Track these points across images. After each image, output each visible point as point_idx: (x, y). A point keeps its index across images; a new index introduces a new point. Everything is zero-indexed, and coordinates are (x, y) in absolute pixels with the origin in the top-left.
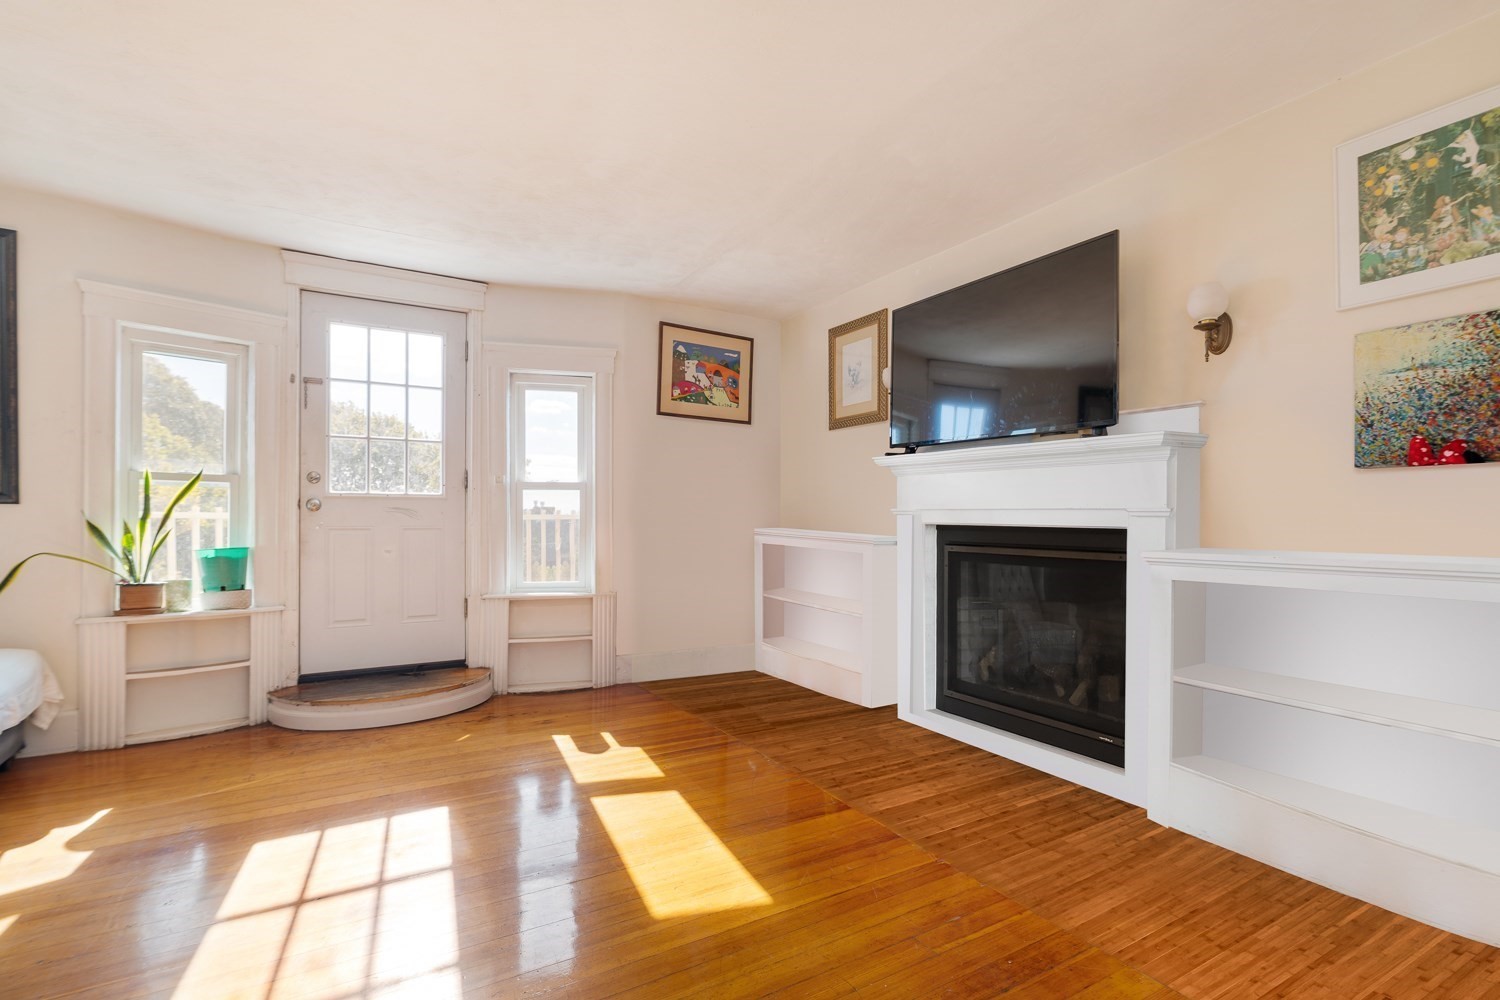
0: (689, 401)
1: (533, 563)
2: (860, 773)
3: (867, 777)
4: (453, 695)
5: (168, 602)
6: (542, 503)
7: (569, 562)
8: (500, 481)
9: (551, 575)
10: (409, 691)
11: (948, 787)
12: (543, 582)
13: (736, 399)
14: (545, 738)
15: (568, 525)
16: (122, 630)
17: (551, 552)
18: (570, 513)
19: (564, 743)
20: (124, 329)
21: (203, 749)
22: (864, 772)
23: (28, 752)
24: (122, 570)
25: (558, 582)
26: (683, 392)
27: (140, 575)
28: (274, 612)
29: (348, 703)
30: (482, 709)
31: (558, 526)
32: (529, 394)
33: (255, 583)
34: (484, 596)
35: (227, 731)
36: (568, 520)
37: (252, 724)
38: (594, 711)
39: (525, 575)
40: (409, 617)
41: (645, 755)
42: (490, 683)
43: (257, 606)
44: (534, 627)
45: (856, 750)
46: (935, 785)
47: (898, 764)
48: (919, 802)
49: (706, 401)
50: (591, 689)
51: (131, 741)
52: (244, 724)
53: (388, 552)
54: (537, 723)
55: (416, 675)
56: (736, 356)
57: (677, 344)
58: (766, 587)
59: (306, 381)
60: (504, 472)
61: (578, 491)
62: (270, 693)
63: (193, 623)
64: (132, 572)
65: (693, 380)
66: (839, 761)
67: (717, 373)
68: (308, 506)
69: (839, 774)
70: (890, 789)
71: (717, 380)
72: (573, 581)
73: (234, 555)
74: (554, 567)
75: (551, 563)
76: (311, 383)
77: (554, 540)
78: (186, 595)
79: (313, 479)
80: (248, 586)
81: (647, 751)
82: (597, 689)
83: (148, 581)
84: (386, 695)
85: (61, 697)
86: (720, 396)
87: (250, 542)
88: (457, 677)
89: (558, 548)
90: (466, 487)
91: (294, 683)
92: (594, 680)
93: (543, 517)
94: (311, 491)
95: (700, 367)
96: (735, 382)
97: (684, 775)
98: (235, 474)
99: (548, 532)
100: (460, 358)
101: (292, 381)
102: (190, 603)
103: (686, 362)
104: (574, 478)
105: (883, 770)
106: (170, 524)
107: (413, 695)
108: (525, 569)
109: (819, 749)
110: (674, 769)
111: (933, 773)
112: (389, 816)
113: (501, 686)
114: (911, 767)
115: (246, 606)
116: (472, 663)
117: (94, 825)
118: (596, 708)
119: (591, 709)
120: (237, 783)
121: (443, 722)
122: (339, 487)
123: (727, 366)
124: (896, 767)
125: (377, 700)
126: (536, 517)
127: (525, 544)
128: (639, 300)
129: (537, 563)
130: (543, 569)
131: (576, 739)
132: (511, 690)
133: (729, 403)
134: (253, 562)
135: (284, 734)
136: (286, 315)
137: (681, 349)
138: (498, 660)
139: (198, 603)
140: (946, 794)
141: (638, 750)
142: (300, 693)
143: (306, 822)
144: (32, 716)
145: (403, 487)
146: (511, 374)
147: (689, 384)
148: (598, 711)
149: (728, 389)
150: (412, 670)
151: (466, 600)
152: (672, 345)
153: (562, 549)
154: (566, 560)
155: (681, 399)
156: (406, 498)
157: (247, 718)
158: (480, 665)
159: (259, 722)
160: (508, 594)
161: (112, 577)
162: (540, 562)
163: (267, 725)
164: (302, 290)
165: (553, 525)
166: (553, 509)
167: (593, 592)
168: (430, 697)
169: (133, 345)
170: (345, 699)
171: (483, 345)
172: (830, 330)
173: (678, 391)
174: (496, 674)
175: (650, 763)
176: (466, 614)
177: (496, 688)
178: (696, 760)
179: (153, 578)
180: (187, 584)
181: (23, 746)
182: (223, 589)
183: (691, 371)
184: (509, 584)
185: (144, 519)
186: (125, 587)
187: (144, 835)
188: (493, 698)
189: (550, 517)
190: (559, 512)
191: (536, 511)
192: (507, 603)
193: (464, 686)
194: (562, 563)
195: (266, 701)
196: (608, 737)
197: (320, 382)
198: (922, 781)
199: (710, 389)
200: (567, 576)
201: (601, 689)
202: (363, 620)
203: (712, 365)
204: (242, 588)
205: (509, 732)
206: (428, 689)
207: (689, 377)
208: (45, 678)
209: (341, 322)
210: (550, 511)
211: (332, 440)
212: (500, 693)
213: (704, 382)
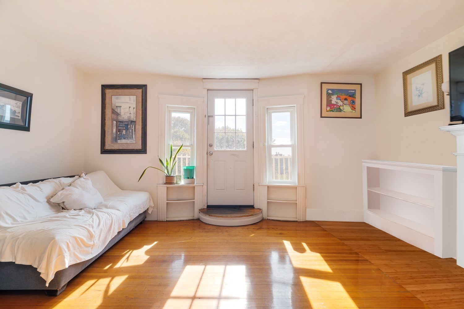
0: (333, 111)
1: (275, 173)
2: (424, 276)
3: (426, 278)
4: (249, 218)
5: (176, 181)
6: (279, 153)
7: (288, 173)
8: (264, 145)
9: (282, 178)
10: (236, 215)
11: (460, 286)
12: (279, 180)
13: (353, 108)
14: (280, 241)
15: (287, 160)
16: (166, 188)
17: (282, 170)
18: (287, 156)
19: (287, 244)
20: (167, 106)
21: (182, 225)
22: (426, 276)
23: (147, 219)
24: (166, 172)
25: (284, 180)
26: (331, 108)
27: (170, 174)
28: (201, 185)
29: (218, 217)
30: (259, 224)
31: (284, 160)
32: (273, 114)
33: (196, 176)
34: (260, 184)
35: (189, 220)
36: (287, 158)
37: (195, 219)
38: (298, 232)
39: (273, 177)
40: (237, 190)
41: (322, 258)
42: (261, 214)
43: (197, 184)
44: (276, 196)
45: (425, 267)
46: (455, 285)
47: (442, 275)
48: (445, 289)
49: (340, 111)
50: (297, 221)
51: (168, 219)
52: (193, 218)
53: (231, 168)
54: (277, 234)
55: (239, 209)
56: (354, 91)
57: (328, 90)
58: (369, 186)
59: (209, 116)
60: (265, 141)
61: (291, 148)
62: (199, 210)
63: (181, 187)
64: (168, 172)
65: (335, 103)
66: (416, 270)
67: (346, 99)
68: (209, 154)
69: (414, 275)
70: (435, 283)
71: (346, 102)
72: (290, 180)
73: (191, 168)
74: (283, 175)
75: (282, 173)
76: (210, 117)
77: (283, 165)
78: (180, 179)
79: (211, 146)
80: (195, 177)
81: (323, 256)
82: (299, 222)
83: (172, 175)
84: (229, 215)
85: (153, 205)
86: (347, 109)
87: (195, 165)
88: (251, 211)
89: (284, 168)
90: (253, 147)
91: (206, 207)
92: (298, 218)
93: (279, 157)
94: (210, 149)
95: (338, 98)
96: (354, 102)
97: (342, 274)
98: (192, 145)
99: (280, 162)
100: (251, 104)
101: (205, 117)
102: (181, 182)
103: (332, 96)
104: (290, 143)
105: (435, 276)
106: (176, 159)
107: (237, 217)
108: (273, 175)
109: (407, 264)
110: (337, 269)
111: (457, 281)
112: (226, 265)
113: (265, 216)
114: (448, 277)
115: (193, 183)
116: (256, 206)
117: (153, 246)
118: (299, 230)
119: (297, 230)
120: (187, 240)
121: (246, 227)
122: (217, 148)
123: (350, 96)
124: (441, 276)
125: (227, 217)
126: (276, 157)
127: (273, 167)
128: (312, 75)
129: (277, 173)
130: (279, 175)
131: (292, 244)
132: (269, 218)
133: (351, 111)
134: (196, 170)
135: (202, 224)
136: (204, 98)
137: (330, 92)
138: (264, 207)
139: (183, 182)
140: (458, 288)
141: (318, 255)
142: (207, 211)
143: (201, 261)
144: (148, 209)
145: (235, 148)
146: (267, 108)
147: (334, 105)
148: (300, 232)
149: (351, 105)
150: (237, 207)
151: (254, 185)
152: (326, 90)
153: (285, 168)
154: (287, 173)
155: (330, 111)
156: (235, 151)
157: (194, 217)
158: (258, 208)
159: (197, 218)
160: (267, 184)
161: (164, 174)
162: (278, 174)
163: (198, 220)
164: (208, 90)
165: (283, 160)
166: (282, 154)
167: (297, 184)
168: (242, 218)
169: (170, 111)
170: (218, 215)
171: (258, 99)
172: (403, 73)
173: (329, 108)
174: (263, 212)
175: (324, 263)
176: (254, 190)
177: (263, 216)
178: (347, 267)
179: (173, 174)
180: (180, 176)
181: (146, 218)
182: (188, 178)
183: (334, 99)
184: (267, 181)
185: (171, 158)
186: (167, 176)
187: (162, 254)
188: (263, 220)
189: (281, 157)
190: (284, 155)
191: (276, 155)
192: (266, 187)
193: (253, 215)
194: (285, 173)
195: (198, 212)
196: (305, 245)
197: (212, 116)
198: (450, 283)
199: (343, 106)
200: (287, 178)
201: (301, 222)
202: (224, 189)
203: (344, 97)
204: (193, 178)
205: (268, 236)
206: (242, 215)
207: (333, 102)
208: (150, 200)
209: (218, 98)
210: (281, 155)
211: (215, 134)
212: (265, 218)
213: (340, 103)
